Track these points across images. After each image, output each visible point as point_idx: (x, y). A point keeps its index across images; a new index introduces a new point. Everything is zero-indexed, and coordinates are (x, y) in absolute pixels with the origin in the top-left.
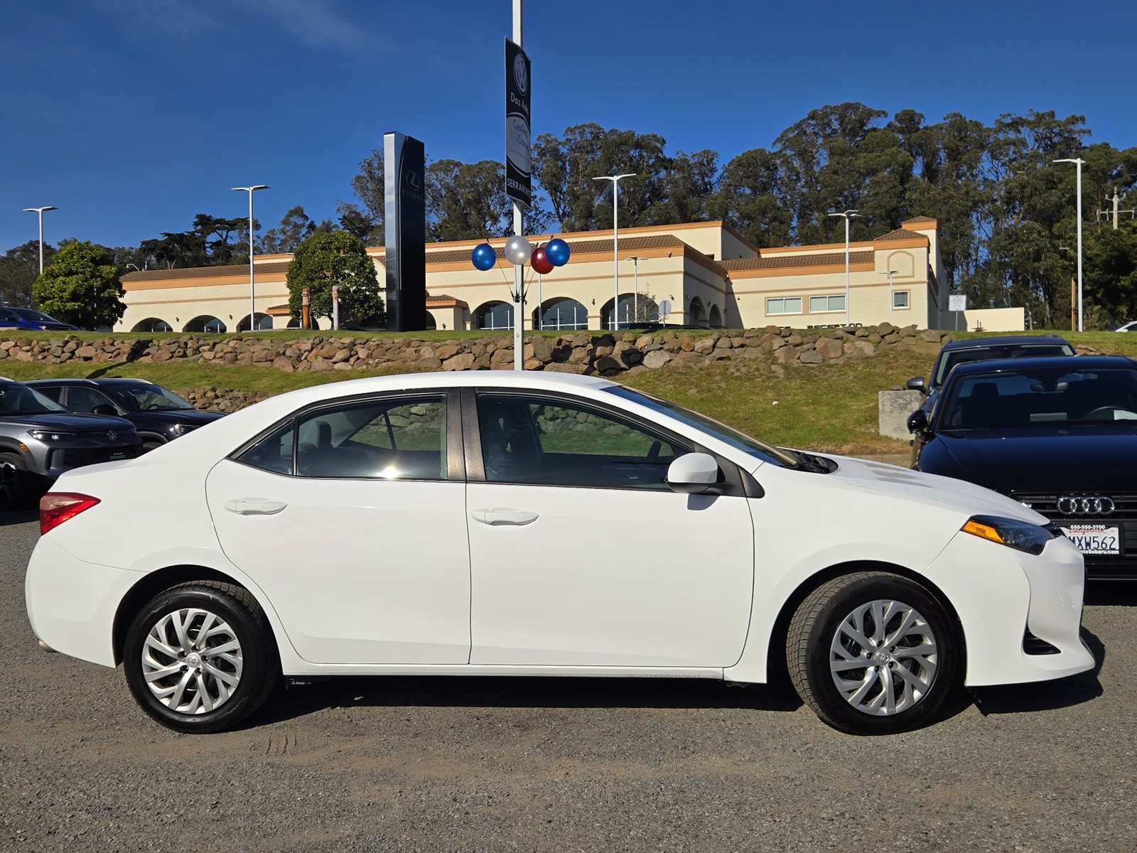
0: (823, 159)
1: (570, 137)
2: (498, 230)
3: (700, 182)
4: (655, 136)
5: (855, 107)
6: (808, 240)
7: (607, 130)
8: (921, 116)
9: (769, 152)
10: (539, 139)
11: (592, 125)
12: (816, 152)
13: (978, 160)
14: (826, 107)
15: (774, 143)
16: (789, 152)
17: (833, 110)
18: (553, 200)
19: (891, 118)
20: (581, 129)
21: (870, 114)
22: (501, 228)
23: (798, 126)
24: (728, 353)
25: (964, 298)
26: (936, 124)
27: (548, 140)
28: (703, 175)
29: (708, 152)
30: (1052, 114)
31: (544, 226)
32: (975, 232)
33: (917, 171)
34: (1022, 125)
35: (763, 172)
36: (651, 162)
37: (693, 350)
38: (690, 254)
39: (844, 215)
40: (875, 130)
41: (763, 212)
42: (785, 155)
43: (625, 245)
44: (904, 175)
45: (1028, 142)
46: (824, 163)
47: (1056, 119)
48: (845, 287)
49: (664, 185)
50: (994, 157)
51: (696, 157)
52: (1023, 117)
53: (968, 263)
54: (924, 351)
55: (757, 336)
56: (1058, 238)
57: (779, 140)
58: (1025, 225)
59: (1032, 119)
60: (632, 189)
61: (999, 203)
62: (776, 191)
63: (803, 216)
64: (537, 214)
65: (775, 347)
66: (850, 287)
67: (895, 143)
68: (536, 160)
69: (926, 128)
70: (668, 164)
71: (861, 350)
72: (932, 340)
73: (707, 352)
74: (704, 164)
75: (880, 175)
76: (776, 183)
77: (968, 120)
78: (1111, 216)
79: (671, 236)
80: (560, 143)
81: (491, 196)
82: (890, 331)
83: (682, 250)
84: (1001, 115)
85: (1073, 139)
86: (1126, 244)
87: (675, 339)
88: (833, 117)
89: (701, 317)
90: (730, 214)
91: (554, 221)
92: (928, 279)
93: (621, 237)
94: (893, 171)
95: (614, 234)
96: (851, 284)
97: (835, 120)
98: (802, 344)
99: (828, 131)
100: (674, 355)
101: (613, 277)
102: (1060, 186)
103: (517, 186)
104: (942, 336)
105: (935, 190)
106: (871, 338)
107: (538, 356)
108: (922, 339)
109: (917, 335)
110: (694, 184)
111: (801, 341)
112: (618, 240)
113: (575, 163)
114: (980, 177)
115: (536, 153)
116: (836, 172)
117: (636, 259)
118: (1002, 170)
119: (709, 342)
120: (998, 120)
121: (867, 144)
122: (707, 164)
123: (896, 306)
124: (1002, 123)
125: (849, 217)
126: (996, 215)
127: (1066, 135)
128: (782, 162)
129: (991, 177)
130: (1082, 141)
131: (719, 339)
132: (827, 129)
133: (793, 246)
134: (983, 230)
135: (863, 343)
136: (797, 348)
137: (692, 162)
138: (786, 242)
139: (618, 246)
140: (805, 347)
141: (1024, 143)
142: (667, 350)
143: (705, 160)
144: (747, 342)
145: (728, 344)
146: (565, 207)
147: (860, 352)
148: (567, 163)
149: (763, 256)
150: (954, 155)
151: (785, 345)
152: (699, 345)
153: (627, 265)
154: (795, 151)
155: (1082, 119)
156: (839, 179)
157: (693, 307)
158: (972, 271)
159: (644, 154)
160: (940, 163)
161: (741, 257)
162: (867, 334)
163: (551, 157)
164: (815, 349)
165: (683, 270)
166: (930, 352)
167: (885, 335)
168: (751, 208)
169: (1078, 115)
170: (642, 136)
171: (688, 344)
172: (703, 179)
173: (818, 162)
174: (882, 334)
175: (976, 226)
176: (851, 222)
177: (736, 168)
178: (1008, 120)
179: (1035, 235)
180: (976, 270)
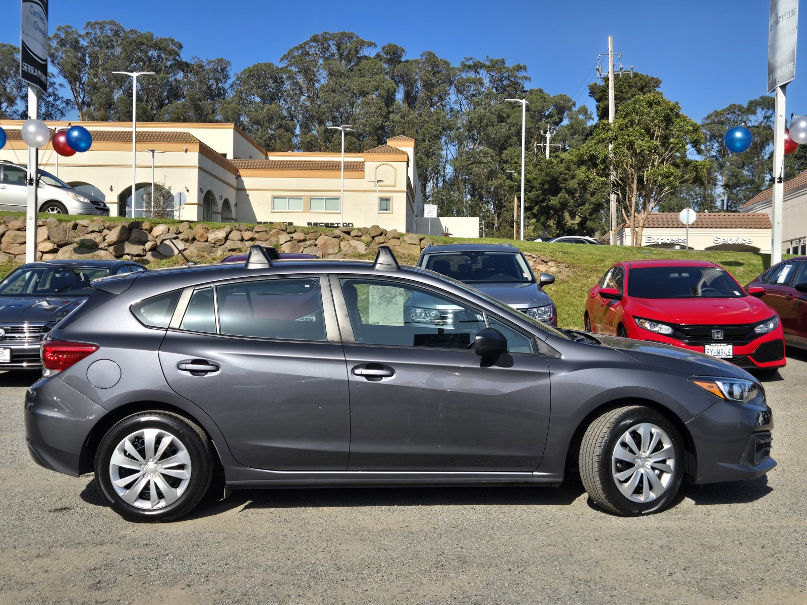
0: (323, 78)
1: (90, 31)
2: (15, 112)
3: (214, 87)
4: (172, 41)
5: (351, 37)
6: (310, 147)
7: (127, 29)
8: (403, 50)
9: (277, 67)
10: (59, 29)
11: (112, 23)
12: (318, 71)
13: (446, 93)
14: (326, 33)
15: (282, 60)
16: (294, 69)
17: (333, 37)
18: (72, 89)
19: (379, 49)
20: (102, 26)
21: (363, 44)
22: (18, 111)
23: (302, 47)
24: (239, 245)
25: (436, 207)
26: (414, 59)
27: (68, 31)
28: (217, 81)
29: (222, 60)
30: (503, 62)
31: (62, 113)
32: (444, 153)
33: (400, 96)
34: (481, 67)
35: (271, 85)
36: (169, 63)
37: (206, 241)
38: (205, 151)
39: (340, 128)
40: (365, 57)
41: (270, 120)
42: (291, 71)
43: (142, 138)
44: (389, 99)
45: (484, 82)
46: (323, 82)
47: (506, 65)
48: (340, 191)
49: (181, 86)
50: (459, 91)
51: (211, 64)
52: (482, 62)
53: (438, 178)
54: (406, 252)
55: (266, 231)
56: (506, 162)
57: (285, 57)
58: (481, 150)
59: (488, 64)
60: (151, 87)
61: (461, 130)
62: (282, 101)
63: (306, 127)
64: (55, 100)
65: (282, 241)
66: (344, 191)
67: (382, 70)
68: (56, 49)
69: (407, 61)
70: (184, 67)
71: (355, 248)
72: (414, 243)
73: (219, 243)
74: (218, 71)
75: (369, 97)
76: (283, 95)
77: (439, 58)
78: (545, 148)
79: (187, 133)
80: (80, 36)
81: (7, 78)
82: (379, 233)
83: (197, 147)
84: (465, 58)
85: (517, 83)
86: (555, 172)
87: (190, 230)
88: (331, 43)
89: (214, 209)
90: (242, 119)
91: (74, 108)
92: (407, 189)
93: (139, 129)
94: (379, 96)
95: (132, 127)
96: (345, 189)
97: (333, 44)
98: (305, 240)
99: (327, 54)
100: (188, 244)
101: (131, 166)
102: (508, 121)
103: (32, 71)
104: (421, 240)
105: (413, 115)
106: (363, 238)
107: (52, 239)
108: (404, 241)
109: (401, 238)
110: (209, 88)
111: (304, 238)
112: (136, 132)
113: (94, 57)
114: (448, 107)
115: (55, 43)
116: (334, 91)
117: (153, 151)
118: (464, 102)
119: (221, 234)
120: (463, 62)
121: (360, 70)
122: (221, 71)
123: (380, 210)
124: (465, 65)
125: (344, 131)
126: (460, 141)
127: (513, 80)
128: (288, 77)
129: (457, 107)
130: (524, 85)
131: (231, 232)
132: (327, 52)
133: (296, 152)
134: (450, 152)
135: (357, 242)
136: (302, 244)
137: (207, 67)
138: (289, 147)
139: (136, 138)
140: (308, 243)
141: (482, 84)
142: (182, 240)
143: (219, 67)
144: (257, 236)
145: (239, 237)
146: (84, 97)
147: (354, 250)
148: (87, 55)
149: (271, 158)
150: (428, 86)
151: (290, 241)
152: (212, 236)
153: (144, 157)
154: (299, 68)
155: (525, 68)
156: (335, 97)
157: (207, 200)
158: (441, 184)
159: (163, 56)
160: (417, 92)
161: (250, 157)
162: (360, 234)
163: (70, 47)
164: (316, 245)
165: (197, 164)
166: (411, 252)
167: (375, 237)
168: (261, 115)
169: (522, 65)
170: (161, 39)
171: (202, 235)
172: (217, 84)
173: (319, 80)
174: (373, 235)
175: (445, 147)
176: (346, 135)
177: (248, 78)
178: (470, 63)
179: (489, 159)
180: (443, 185)
